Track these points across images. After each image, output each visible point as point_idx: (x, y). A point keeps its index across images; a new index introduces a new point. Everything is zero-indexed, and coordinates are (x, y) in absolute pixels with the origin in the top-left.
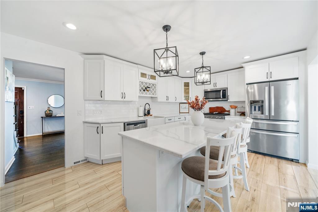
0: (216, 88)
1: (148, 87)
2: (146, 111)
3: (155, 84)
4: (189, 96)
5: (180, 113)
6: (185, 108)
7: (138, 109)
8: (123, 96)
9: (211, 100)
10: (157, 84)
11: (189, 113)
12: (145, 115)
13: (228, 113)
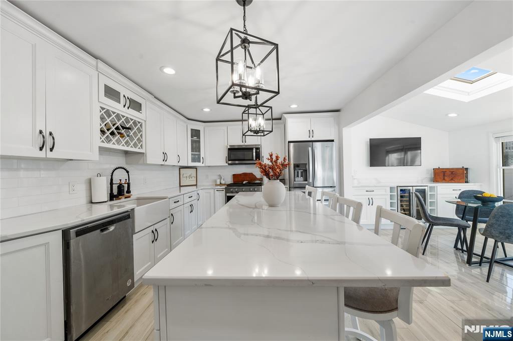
0: (246, 144)
1: (122, 126)
2: (115, 188)
3: (139, 123)
4: (200, 155)
5: (180, 186)
6: (190, 177)
7: (90, 183)
8: (46, 141)
9: (237, 162)
10: (143, 122)
11: (196, 185)
12: (112, 197)
13: (259, 182)
